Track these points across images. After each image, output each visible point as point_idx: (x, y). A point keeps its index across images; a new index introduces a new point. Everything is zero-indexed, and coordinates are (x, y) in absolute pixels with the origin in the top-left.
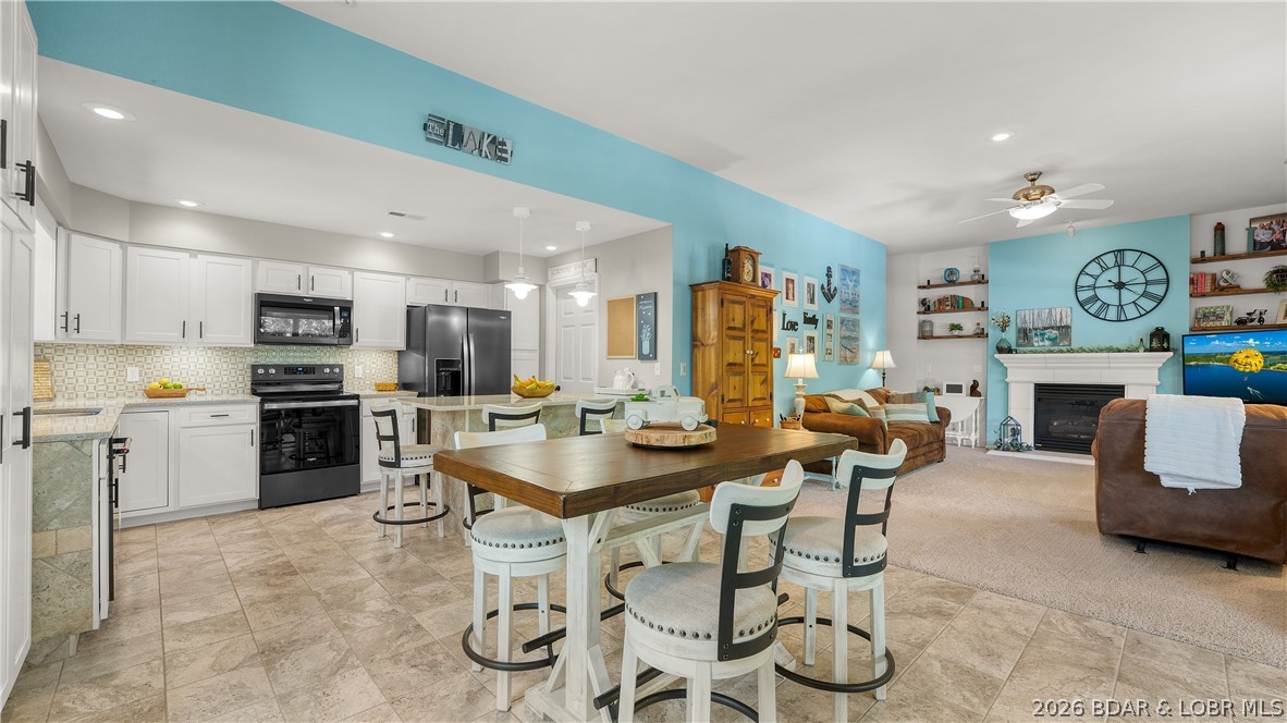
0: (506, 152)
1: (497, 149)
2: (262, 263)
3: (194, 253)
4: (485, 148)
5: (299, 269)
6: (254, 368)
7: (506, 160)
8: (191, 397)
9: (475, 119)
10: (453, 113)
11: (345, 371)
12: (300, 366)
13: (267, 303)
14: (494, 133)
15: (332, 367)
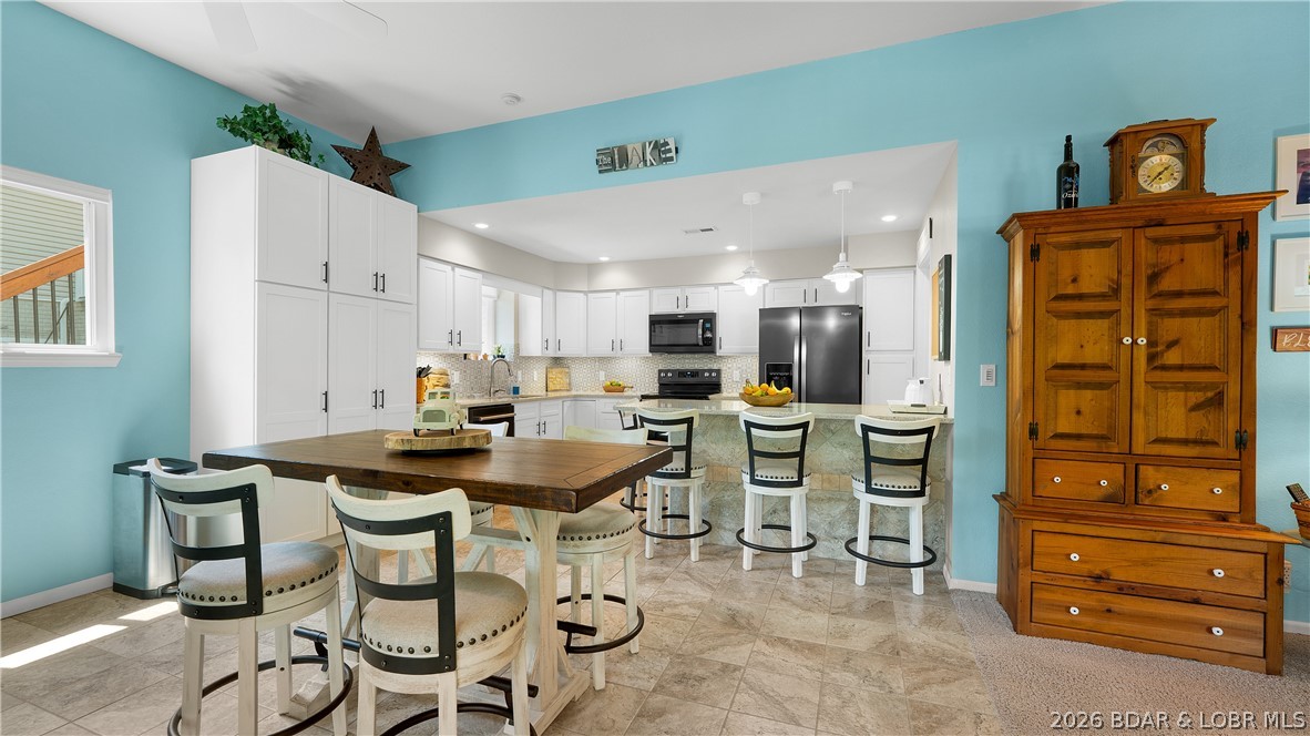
0: (670, 151)
1: (662, 152)
2: (656, 292)
3: (617, 291)
4: (649, 157)
5: (677, 292)
6: (660, 371)
7: (671, 159)
8: (628, 393)
9: (633, 136)
10: (612, 140)
11: (723, 375)
12: (688, 370)
13: (656, 322)
14: (653, 139)
15: (710, 371)
